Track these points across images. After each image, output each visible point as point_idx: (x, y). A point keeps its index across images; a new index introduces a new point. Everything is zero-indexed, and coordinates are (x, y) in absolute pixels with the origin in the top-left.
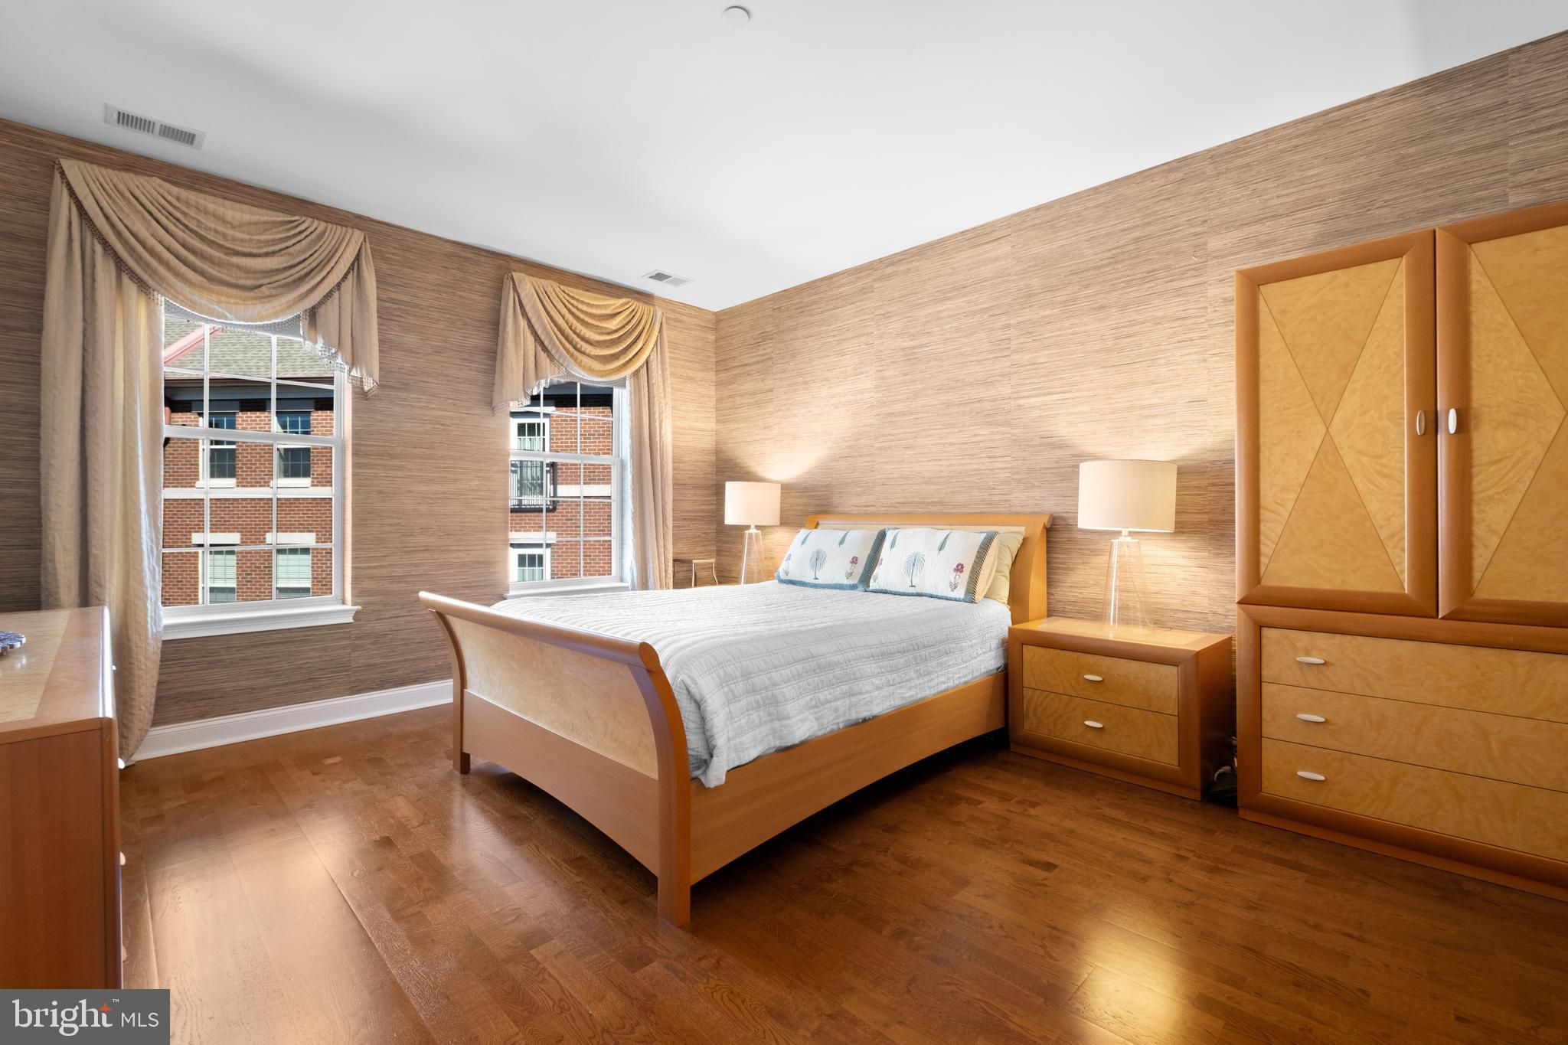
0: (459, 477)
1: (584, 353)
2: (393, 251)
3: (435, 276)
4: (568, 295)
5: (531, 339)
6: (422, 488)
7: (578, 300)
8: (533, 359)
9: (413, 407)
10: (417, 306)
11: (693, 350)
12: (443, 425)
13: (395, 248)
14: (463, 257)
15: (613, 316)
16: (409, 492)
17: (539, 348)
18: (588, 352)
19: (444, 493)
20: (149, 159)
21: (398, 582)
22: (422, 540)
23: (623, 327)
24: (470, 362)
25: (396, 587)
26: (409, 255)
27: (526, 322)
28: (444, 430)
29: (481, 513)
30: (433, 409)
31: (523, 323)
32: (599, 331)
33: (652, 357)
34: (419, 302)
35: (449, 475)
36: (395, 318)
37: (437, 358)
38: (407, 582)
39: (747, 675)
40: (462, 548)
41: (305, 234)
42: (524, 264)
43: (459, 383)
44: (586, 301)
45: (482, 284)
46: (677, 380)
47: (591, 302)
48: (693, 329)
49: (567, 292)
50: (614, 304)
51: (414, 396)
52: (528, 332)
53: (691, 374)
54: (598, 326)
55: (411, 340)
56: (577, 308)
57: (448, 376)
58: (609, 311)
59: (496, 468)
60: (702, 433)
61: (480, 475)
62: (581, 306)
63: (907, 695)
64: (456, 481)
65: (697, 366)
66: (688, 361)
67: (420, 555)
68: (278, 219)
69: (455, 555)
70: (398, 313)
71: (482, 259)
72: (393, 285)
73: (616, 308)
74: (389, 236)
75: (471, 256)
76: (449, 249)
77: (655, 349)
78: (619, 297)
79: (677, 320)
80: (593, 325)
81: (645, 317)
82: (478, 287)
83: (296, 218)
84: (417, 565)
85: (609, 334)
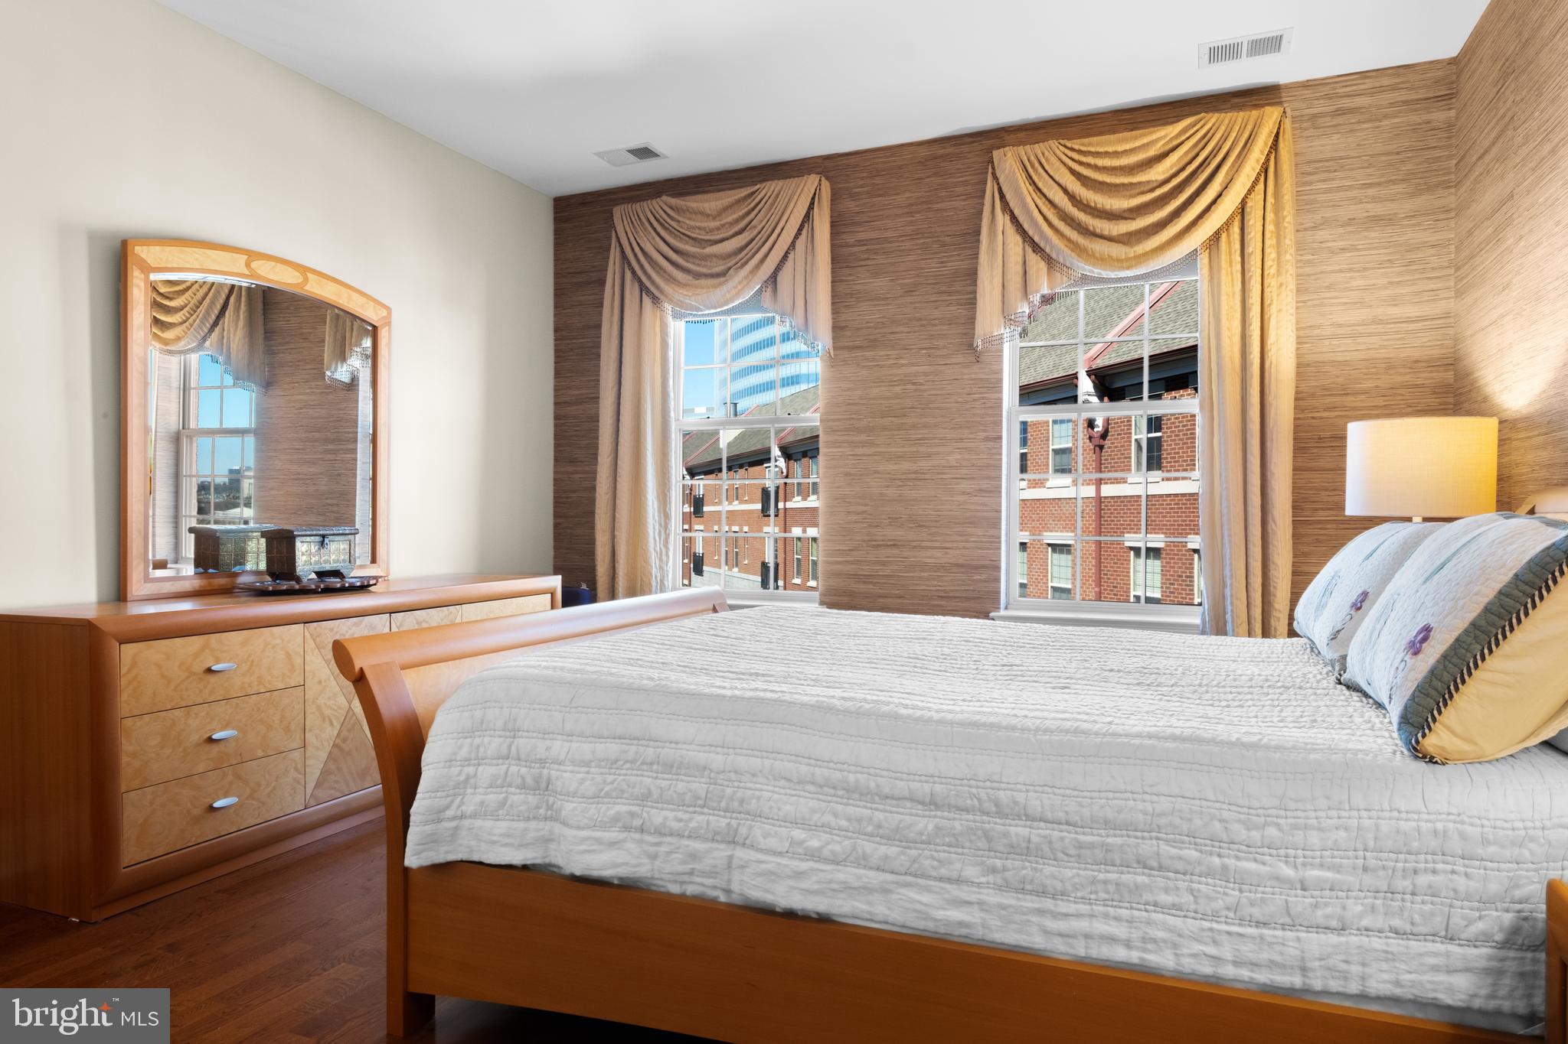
0: (935, 450)
1: (1102, 237)
2: (861, 182)
3: (907, 195)
4: (1080, 152)
5: (1014, 240)
6: (891, 467)
7: (1097, 154)
8: (1019, 268)
9: (881, 367)
10: (887, 240)
11: (1384, 158)
12: (914, 384)
13: (863, 178)
14: (941, 157)
15: (1165, 155)
16: (876, 472)
17: (1029, 250)
18: (1106, 233)
19: (916, 472)
20: (671, 180)
21: (865, 583)
22: (891, 533)
23: (1183, 169)
24: (950, 294)
25: (862, 587)
26: (878, 181)
27: (1008, 218)
28: (916, 390)
29: (962, 498)
30: (903, 365)
31: (1002, 220)
32: (1137, 191)
33: (1250, 204)
34: (888, 234)
35: (922, 449)
36: (863, 263)
37: (909, 299)
38: (874, 584)
39: (512, 731)
40: (937, 544)
41: (764, 201)
42: (1026, 130)
43: (935, 325)
44: (1110, 149)
45: (965, 183)
46: (1341, 230)
47: (1120, 148)
48: (1386, 117)
49: (1076, 147)
50: (1165, 136)
51: (882, 353)
52: (1010, 230)
53: (1377, 209)
54: (1131, 184)
55: (879, 284)
56: (1096, 168)
57: (921, 319)
58: (1152, 152)
59: (983, 435)
60: (1412, 326)
61: (960, 445)
62: (1100, 162)
63: (940, 914)
64: (929, 456)
65: (1399, 188)
66: (1371, 185)
67: (889, 551)
68: (743, 195)
69: (929, 553)
70: (866, 256)
71: (965, 148)
72: (859, 224)
73: (1167, 143)
74: (857, 166)
75: (950, 150)
76: (924, 152)
77: (1261, 185)
78: (1178, 119)
79: (1340, 112)
80: (1124, 185)
81: (1233, 135)
82: (959, 190)
83: (758, 186)
84: (884, 564)
85: (1152, 190)
